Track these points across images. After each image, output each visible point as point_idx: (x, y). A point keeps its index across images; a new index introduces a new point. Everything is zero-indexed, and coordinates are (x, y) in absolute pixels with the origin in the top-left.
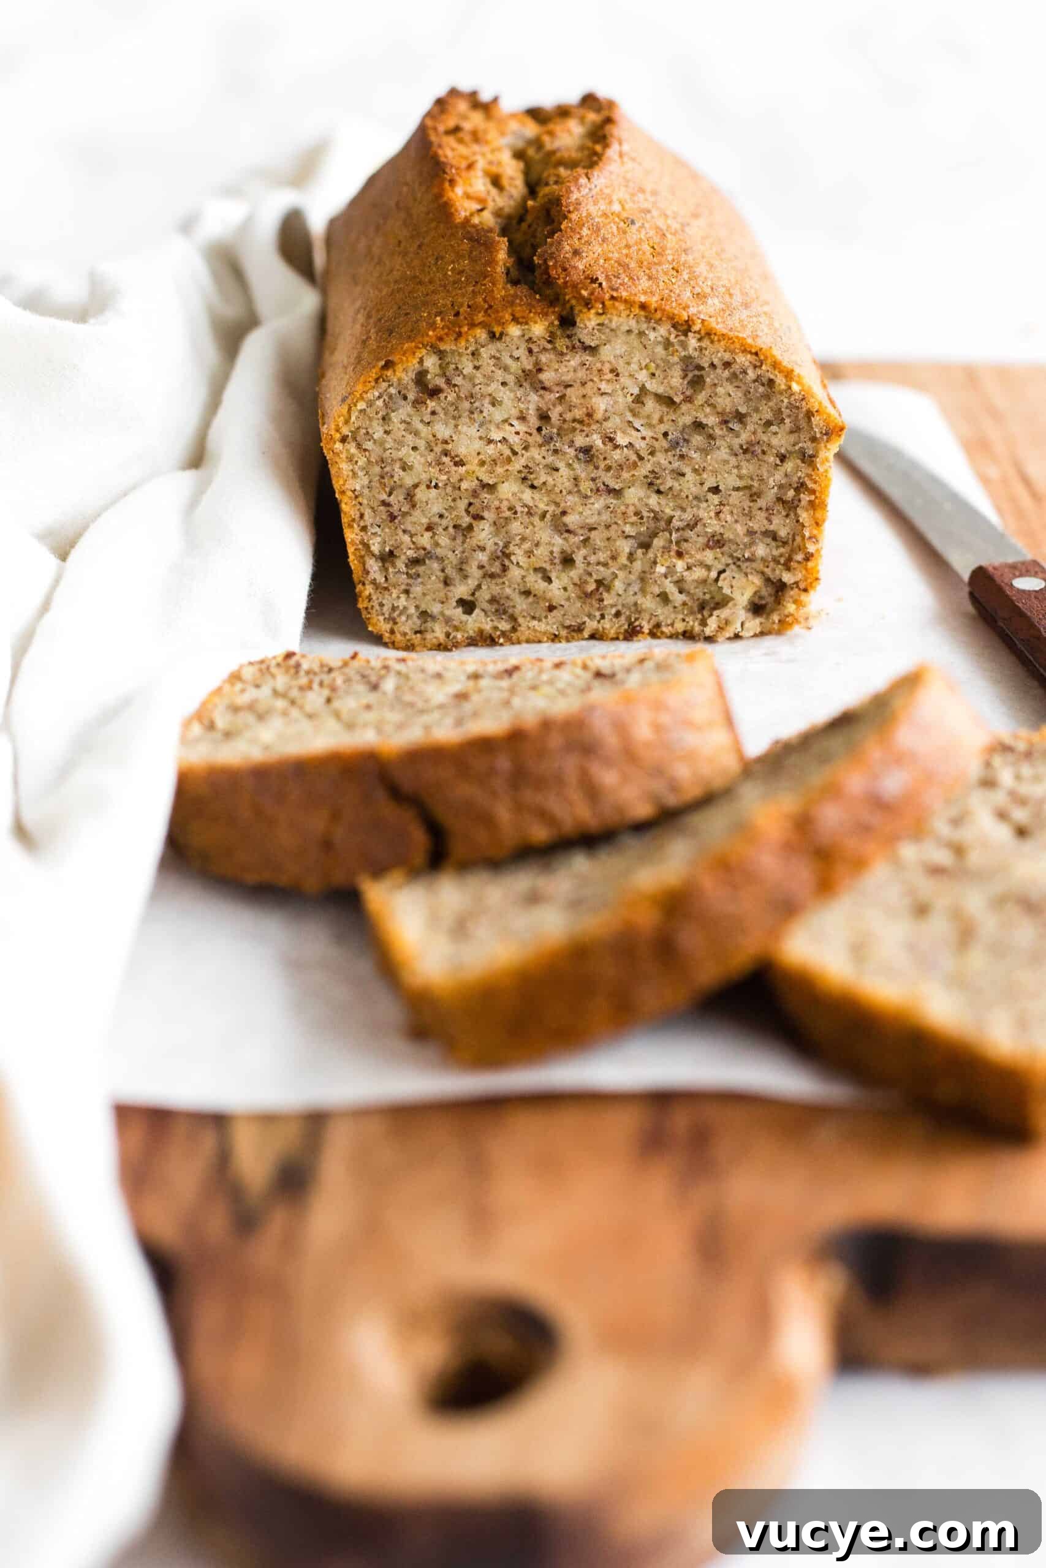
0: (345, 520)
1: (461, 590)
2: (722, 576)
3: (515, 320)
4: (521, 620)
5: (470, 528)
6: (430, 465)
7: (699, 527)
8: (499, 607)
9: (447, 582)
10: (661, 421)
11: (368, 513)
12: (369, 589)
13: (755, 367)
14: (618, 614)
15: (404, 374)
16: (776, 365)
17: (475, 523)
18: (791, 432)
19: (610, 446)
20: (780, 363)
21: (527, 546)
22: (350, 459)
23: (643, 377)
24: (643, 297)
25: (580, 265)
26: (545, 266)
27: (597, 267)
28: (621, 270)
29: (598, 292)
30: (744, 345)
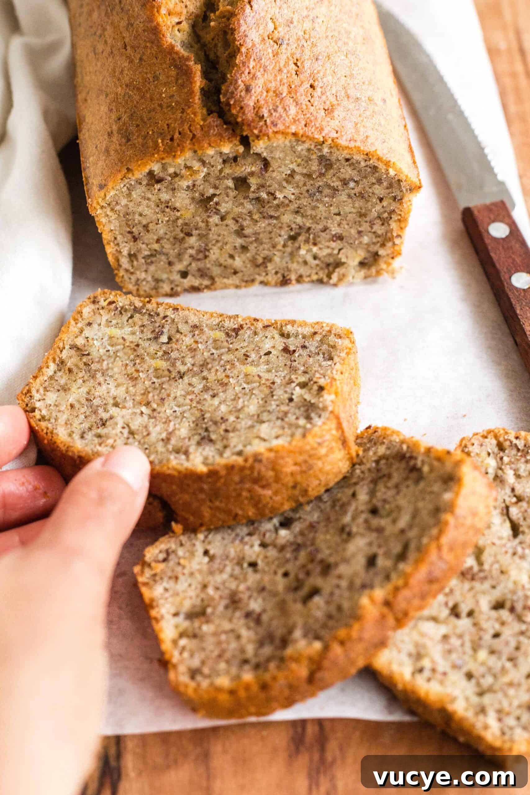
0: (105, 242)
1: (179, 267)
2: (342, 252)
3: (211, 146)
4: (216, 279)
5: (183, 239)
6: (158, 213)
7: (328, 231)
8: (202, 273)
9: (170, 264)
10: (305, 185)
11: (119, 237)
12: (122, 273)
13: (366, 161)
14: (276, 273)
15: (140, 173)
16: (379, 159)
17: (186, 238)
18: (387, 188)
19: (271, 197)
20: (382, 158)
21: (219, 244)
22: (107, 216)
23: (293, 166)
24: (293, 129)
25: (250, 102)
26: (228, 104)
27: (262, 102)
28: (278, 100)
29: (264, 128)
30: (359, 151)
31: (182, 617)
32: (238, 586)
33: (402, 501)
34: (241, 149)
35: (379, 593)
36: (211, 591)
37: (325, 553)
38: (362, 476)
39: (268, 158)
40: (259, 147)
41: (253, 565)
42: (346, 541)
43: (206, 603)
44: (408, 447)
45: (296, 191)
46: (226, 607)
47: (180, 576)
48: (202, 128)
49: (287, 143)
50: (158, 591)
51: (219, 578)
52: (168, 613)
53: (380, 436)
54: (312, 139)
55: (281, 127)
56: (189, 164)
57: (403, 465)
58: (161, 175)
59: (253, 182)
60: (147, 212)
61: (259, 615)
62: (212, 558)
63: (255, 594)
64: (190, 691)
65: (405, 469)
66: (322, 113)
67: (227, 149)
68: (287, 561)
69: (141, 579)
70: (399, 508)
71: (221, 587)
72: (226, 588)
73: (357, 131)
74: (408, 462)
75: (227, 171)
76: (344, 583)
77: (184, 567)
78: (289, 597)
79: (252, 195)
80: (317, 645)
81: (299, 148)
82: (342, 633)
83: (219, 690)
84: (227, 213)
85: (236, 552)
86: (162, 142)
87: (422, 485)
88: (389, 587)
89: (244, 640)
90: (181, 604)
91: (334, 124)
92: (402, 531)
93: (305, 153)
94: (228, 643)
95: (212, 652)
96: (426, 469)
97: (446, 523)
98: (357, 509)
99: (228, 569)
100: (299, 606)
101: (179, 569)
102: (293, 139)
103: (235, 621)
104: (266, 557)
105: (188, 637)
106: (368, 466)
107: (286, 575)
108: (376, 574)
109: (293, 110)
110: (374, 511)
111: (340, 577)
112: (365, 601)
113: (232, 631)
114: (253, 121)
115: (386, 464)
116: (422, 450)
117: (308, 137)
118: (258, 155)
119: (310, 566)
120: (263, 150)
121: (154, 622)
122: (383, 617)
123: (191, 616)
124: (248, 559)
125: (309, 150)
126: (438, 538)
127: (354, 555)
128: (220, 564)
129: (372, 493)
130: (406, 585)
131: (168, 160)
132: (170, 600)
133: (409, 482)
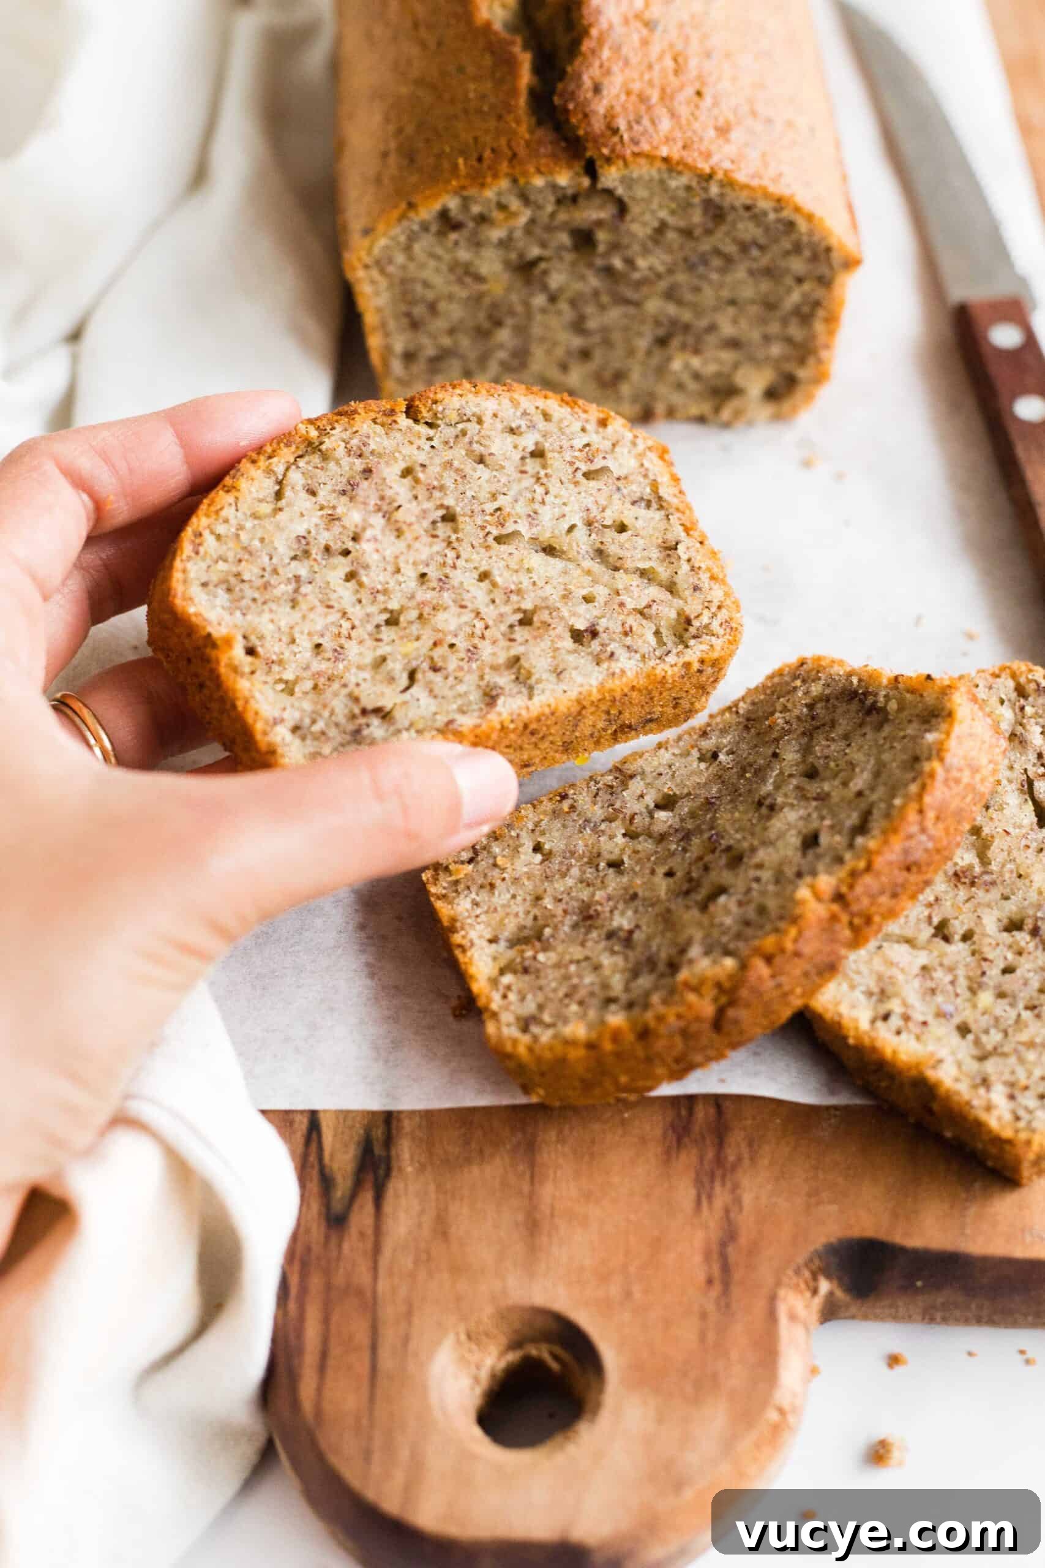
2: (737, 370)
3: (539, 171)
5: (490, 332)
6: (452, 283)
7: (716, 331)
10: (681, 247)
13: (776, 211)
15: (428, 211)
16: (797, 209)
18: (810, 261)
19: (629, 267)
20: (802, 209)
21: (546, 345)
22: (373, 282)
23: (663, 214)
24: (664, 151)
25: (600, 107)
26: (566, 111)
27: (618, 109)
28: (643, 108)
29: (619, 147)
30: (767, 195)
31: (503, 944)
32: (593, 895)
33: (857, 756)
34: (586, 182)
35: (826, 882)
36: (548, 903)
37: (734, 837)
38: (787, 727)
39: (626, 199)
40: (610, 177)
41: (616, 865)
42: (769, 818)
43: (541, 922)
44: (860, 680)
45: (667, 258)
46: (575, 926)
47: (498, 883)
48: (528, 144)
49: (654, 173)
50: (463, 906)
51: (560, 886)
52: (481, 937)
53: (812, 670)
54: (691, 168)
55: (645, 147)
56: (504, 200)
57: (854, 706)
58: (461, 217)
59: (602, 236)
60: (438, 280)
61: (631, 932)
62: (548, 856)
63: (621, 906)
64: (522, 1050)
65: (858, 712)
66: (712, 133)
67: (563, 179)
68: (673, 854)
69: (433, 889)
70: (852, 765)
71: (565, 897)
72: (572, 898)
73: (766, 164)
74: (862, 702)
75: (562, 216)
76: (766, 875)
77: (503, 870)
78: (677, 906)
79: (599, 262)
80: (729, 963)
81: (673, 184)
82: (769, 942)
83: (569, 1043)
84: (561, 290)
85: (586, 846)
86: (465, 164)
87: (887, 730)
88: (842, 872)
89: (607, 972)
90: (501, 923)
91: (730, 150)
92: (860, 794)
93: (682, 194)
94: (580, 977)
95: (555, 990)
96: (893, 706)
97: (932, 775)
98: (781, 773)
99: (575, 871)
100: (695, 913)
101: (496, 873)
102: (664, 167)
103: (589, 944)
104: (636, 852)
105: (515, 972)
106: (796, 712)
107: (670, 874)
108: (818, 857)
109: (665, 124)
110: (812, 774)
111: (760, 866)
112: (803, 893)
113: (587, 958)
114: (603, 135)
115: (827, 708)
116: (885, 681)
117: (686, 165)
118: (609, 192)
119: (708, 858)
120: (617, 183)
121: (458, 952)
122: (834, 918)
123: (518, 941)
124: (607, 856)
125: (688, 188)
126: (920, 796)
127: (781, 835)
128: (561, 863)
129: (806, 751)
130: (868, 868)
131: (472, 192)
132: (483, 918)
133: (867, 729)
